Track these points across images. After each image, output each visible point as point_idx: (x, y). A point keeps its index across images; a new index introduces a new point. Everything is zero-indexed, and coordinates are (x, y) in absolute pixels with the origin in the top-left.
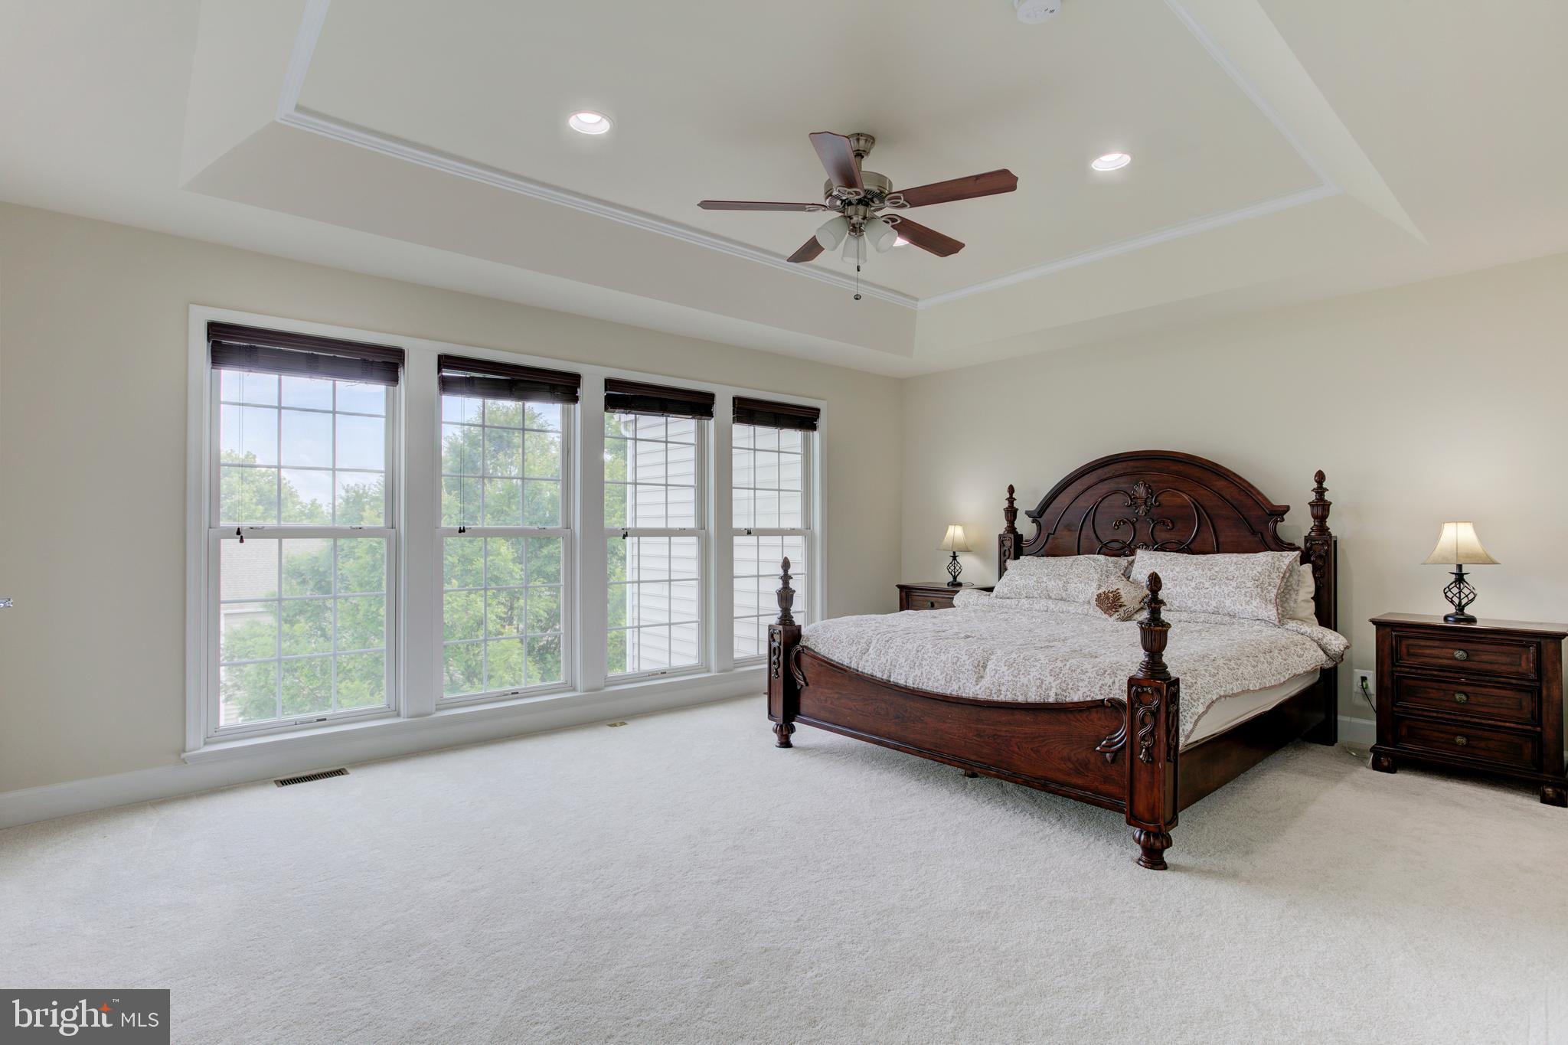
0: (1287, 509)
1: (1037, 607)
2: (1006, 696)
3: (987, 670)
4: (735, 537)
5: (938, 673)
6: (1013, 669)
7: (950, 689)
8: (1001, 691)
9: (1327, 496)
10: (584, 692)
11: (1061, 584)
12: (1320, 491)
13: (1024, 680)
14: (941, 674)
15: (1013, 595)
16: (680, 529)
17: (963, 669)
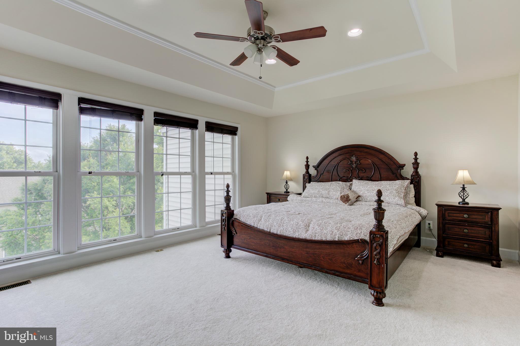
0: (405, 165)
1: (319, 201)
2: (318, 238)
3: (310, 227)
4: (206, 175)
5: (290, 229)
6: (320, 227)
7: (295, 235)
8: (316, 236)
9: (418, 161)
10: (145, 238)
11: (327, 192)
12: (416, 159)
13: (325, 231)
14: (291, 229)
15: (309, 196)
16: (185, 172)
17: (300, 227)
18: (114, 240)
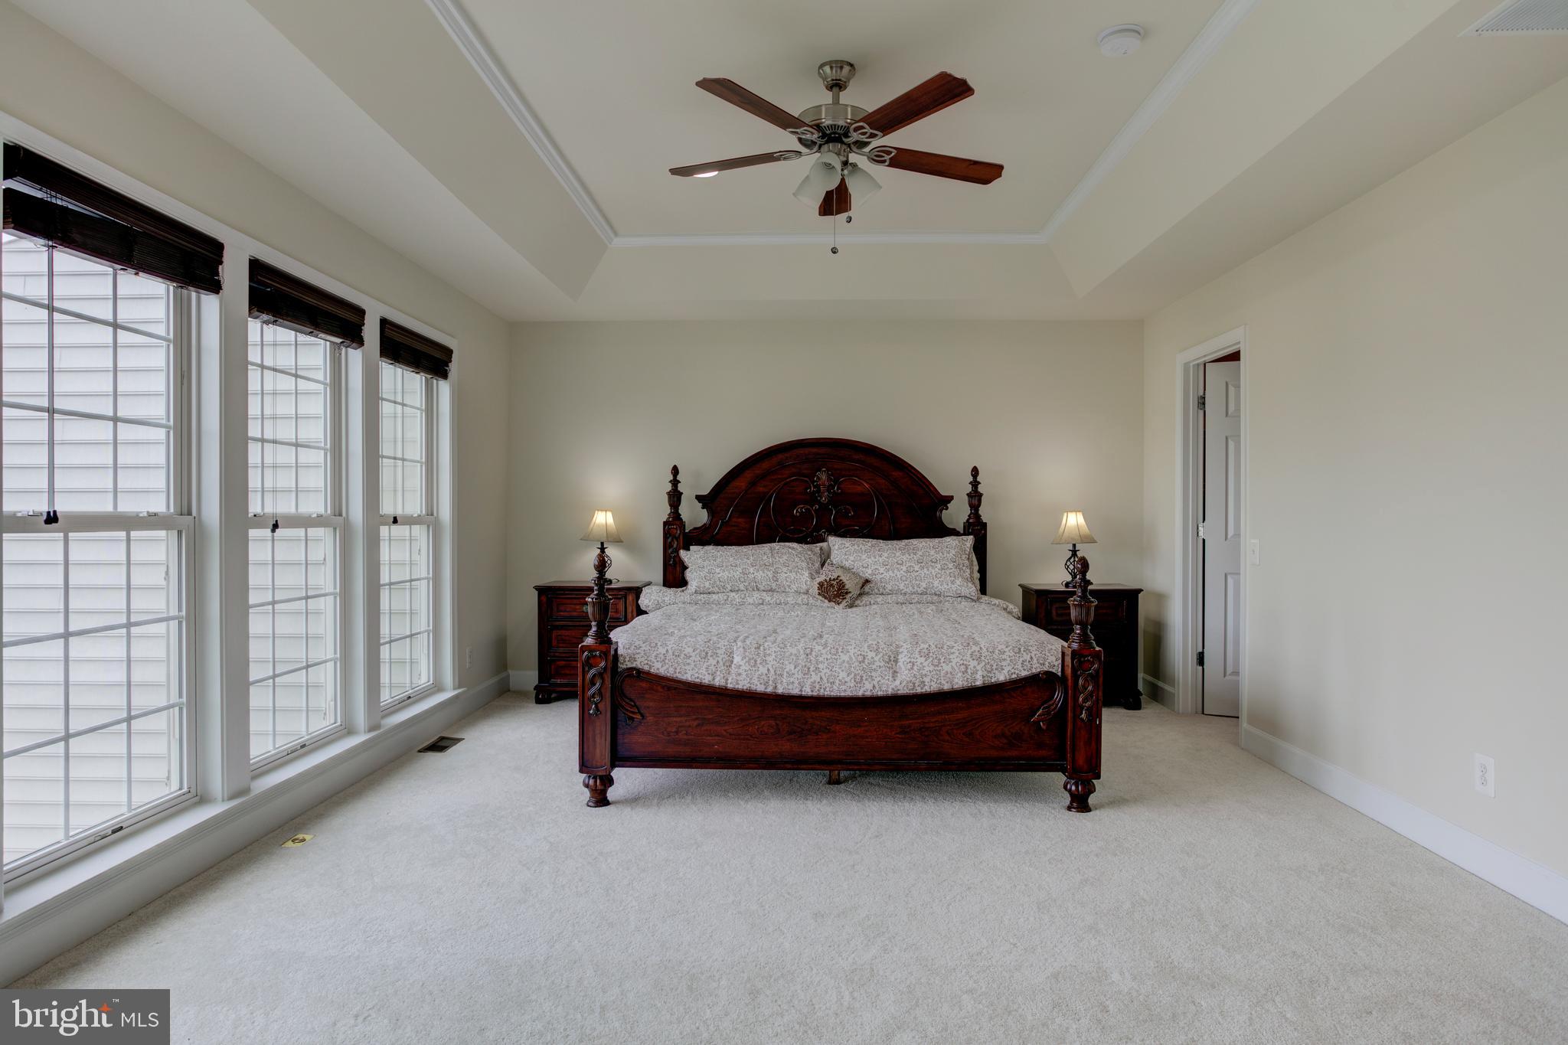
0: (950, 499)
4: (381, 527)
7: (862, 689)
8: (924, 682)
9: (980, 489)
10: (231, 798)
11: (770, 574)
12: (975, 484)
14: (848, 676)
18: (114, 832)
